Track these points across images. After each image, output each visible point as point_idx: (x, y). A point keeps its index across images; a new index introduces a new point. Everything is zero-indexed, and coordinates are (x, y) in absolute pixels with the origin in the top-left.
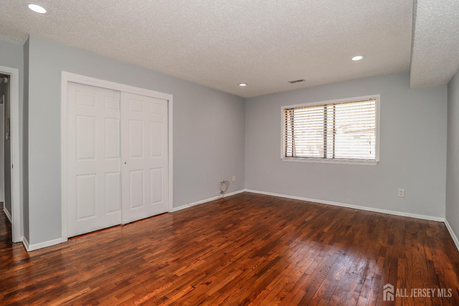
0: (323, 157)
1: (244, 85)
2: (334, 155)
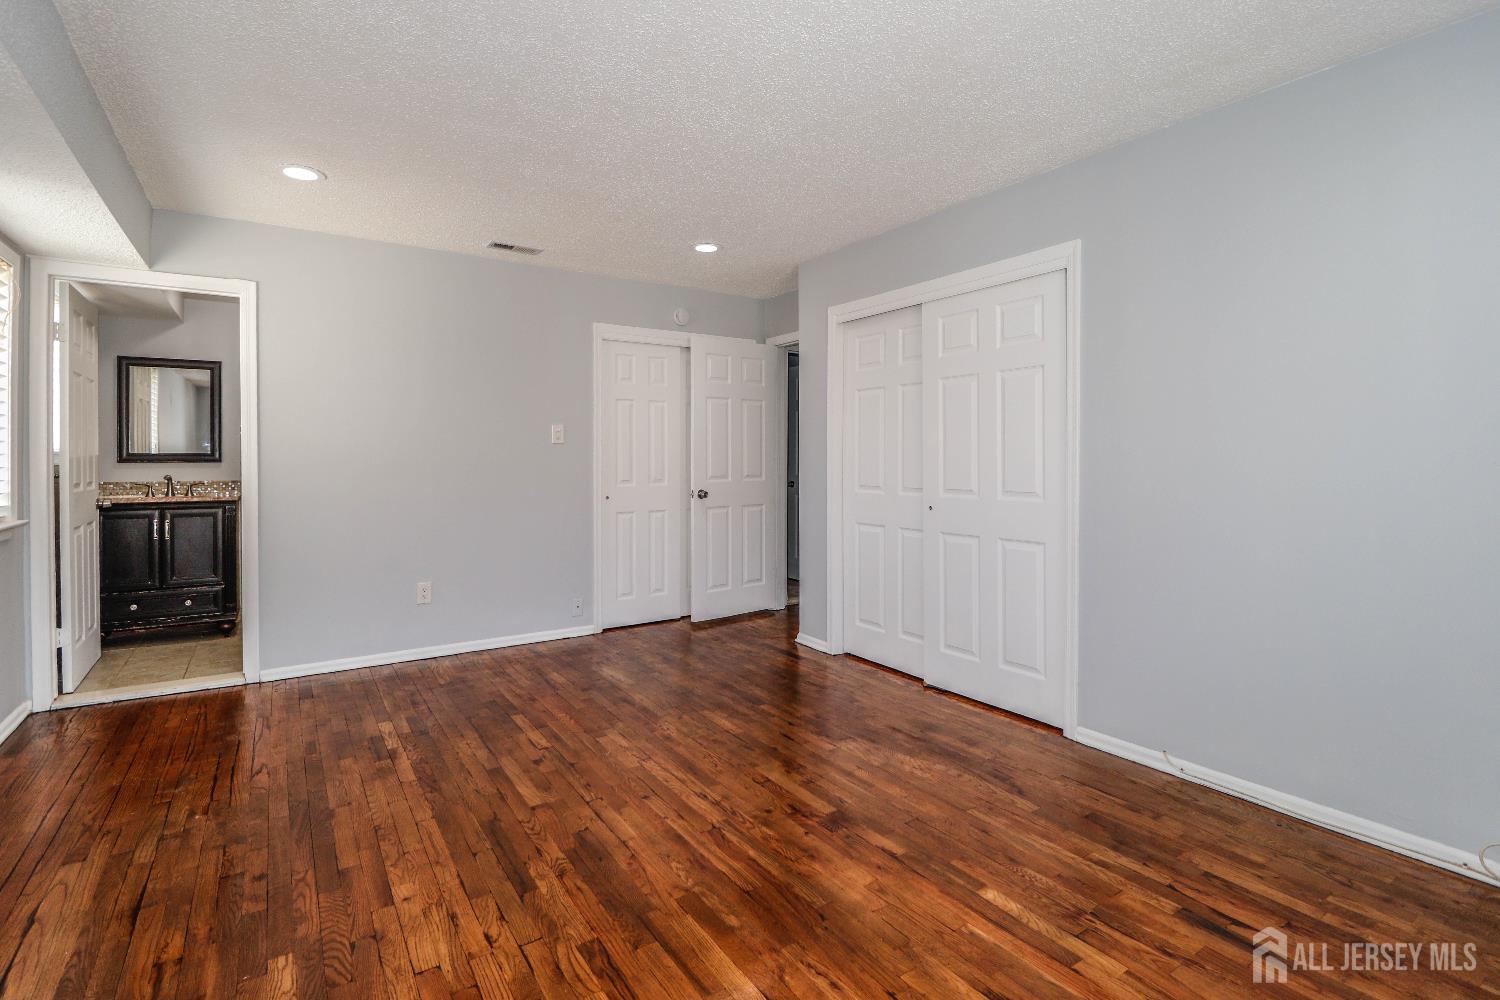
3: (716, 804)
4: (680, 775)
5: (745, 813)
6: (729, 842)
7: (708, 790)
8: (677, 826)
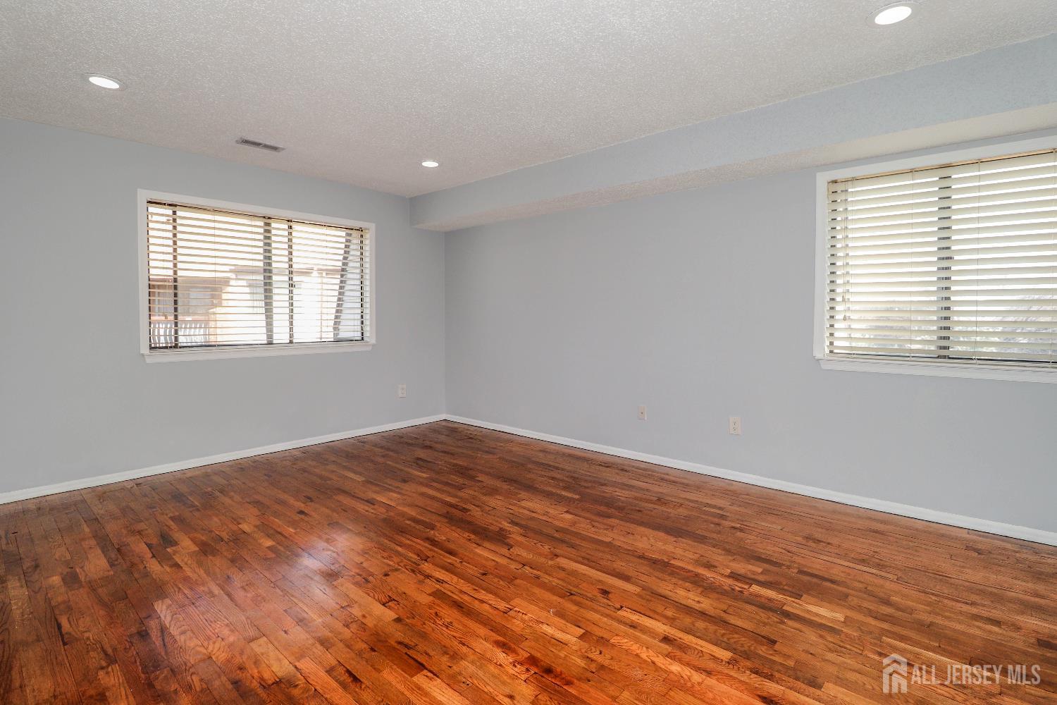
0: (266, 342)
1: (112, 85)
2: (291, 336)
3: (428, 577)
4: (466, 598)
5: (404, 572)
6: (415, 553)
7: (438, 586)
8: (451, 559)
